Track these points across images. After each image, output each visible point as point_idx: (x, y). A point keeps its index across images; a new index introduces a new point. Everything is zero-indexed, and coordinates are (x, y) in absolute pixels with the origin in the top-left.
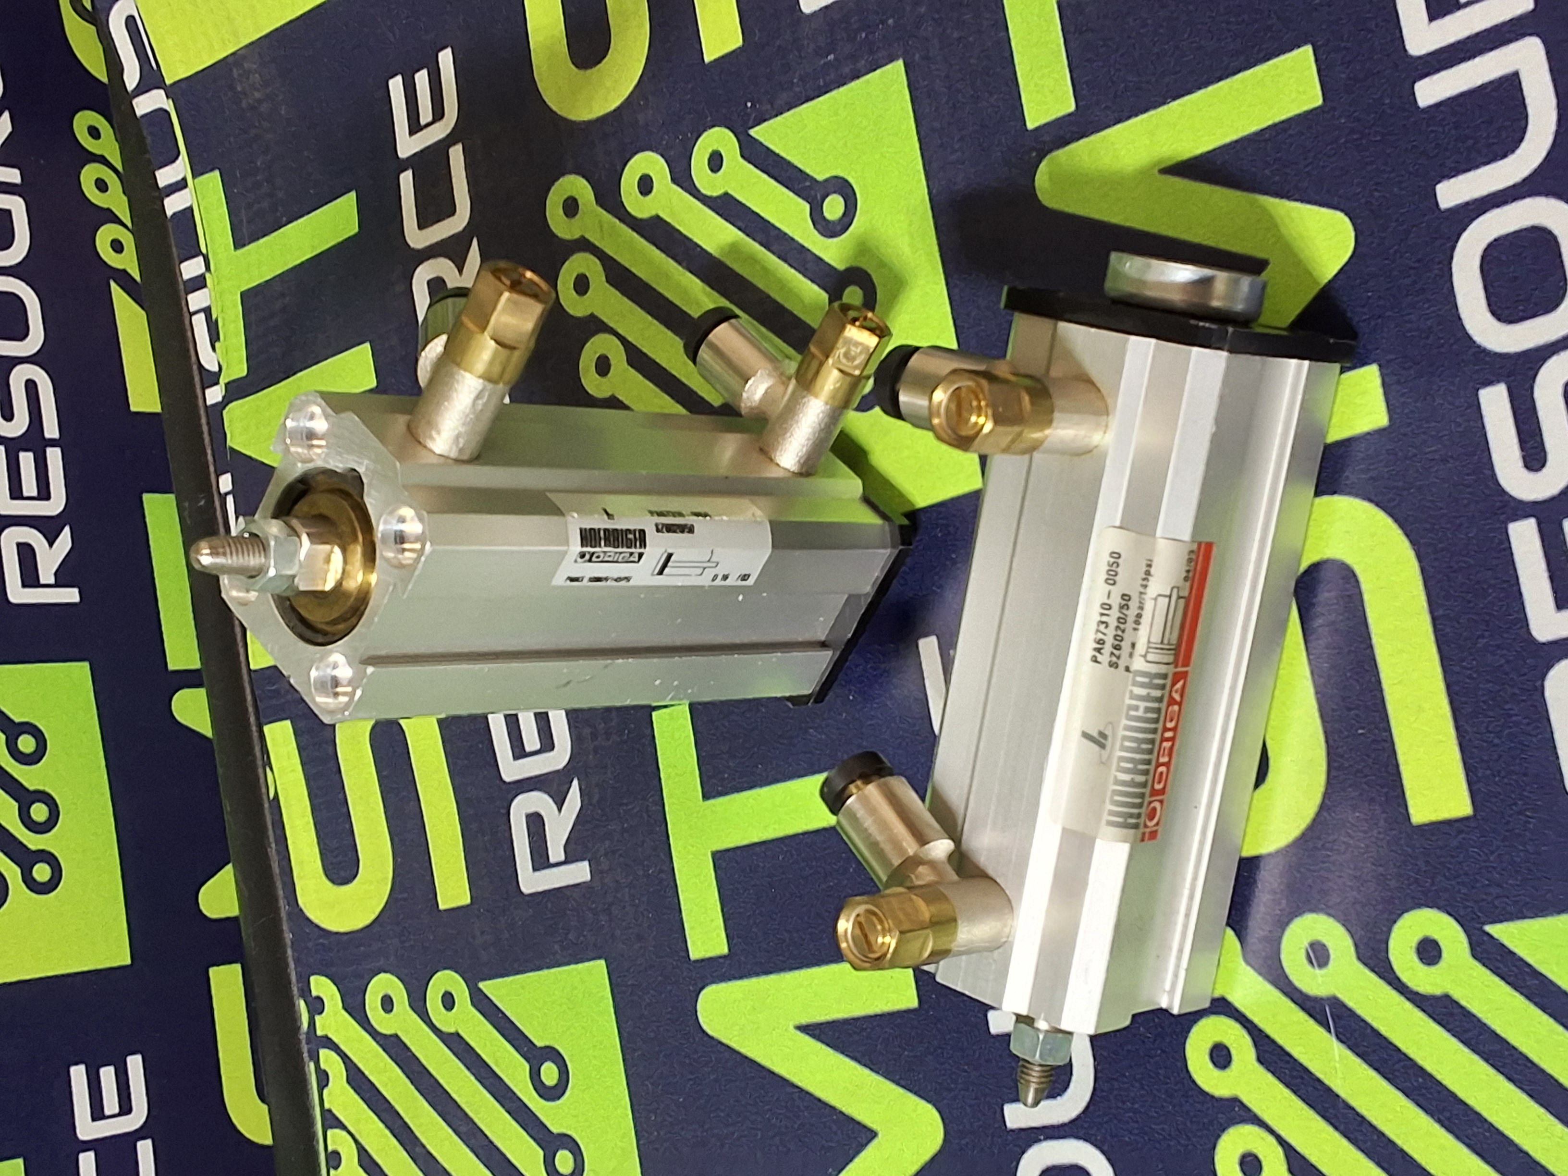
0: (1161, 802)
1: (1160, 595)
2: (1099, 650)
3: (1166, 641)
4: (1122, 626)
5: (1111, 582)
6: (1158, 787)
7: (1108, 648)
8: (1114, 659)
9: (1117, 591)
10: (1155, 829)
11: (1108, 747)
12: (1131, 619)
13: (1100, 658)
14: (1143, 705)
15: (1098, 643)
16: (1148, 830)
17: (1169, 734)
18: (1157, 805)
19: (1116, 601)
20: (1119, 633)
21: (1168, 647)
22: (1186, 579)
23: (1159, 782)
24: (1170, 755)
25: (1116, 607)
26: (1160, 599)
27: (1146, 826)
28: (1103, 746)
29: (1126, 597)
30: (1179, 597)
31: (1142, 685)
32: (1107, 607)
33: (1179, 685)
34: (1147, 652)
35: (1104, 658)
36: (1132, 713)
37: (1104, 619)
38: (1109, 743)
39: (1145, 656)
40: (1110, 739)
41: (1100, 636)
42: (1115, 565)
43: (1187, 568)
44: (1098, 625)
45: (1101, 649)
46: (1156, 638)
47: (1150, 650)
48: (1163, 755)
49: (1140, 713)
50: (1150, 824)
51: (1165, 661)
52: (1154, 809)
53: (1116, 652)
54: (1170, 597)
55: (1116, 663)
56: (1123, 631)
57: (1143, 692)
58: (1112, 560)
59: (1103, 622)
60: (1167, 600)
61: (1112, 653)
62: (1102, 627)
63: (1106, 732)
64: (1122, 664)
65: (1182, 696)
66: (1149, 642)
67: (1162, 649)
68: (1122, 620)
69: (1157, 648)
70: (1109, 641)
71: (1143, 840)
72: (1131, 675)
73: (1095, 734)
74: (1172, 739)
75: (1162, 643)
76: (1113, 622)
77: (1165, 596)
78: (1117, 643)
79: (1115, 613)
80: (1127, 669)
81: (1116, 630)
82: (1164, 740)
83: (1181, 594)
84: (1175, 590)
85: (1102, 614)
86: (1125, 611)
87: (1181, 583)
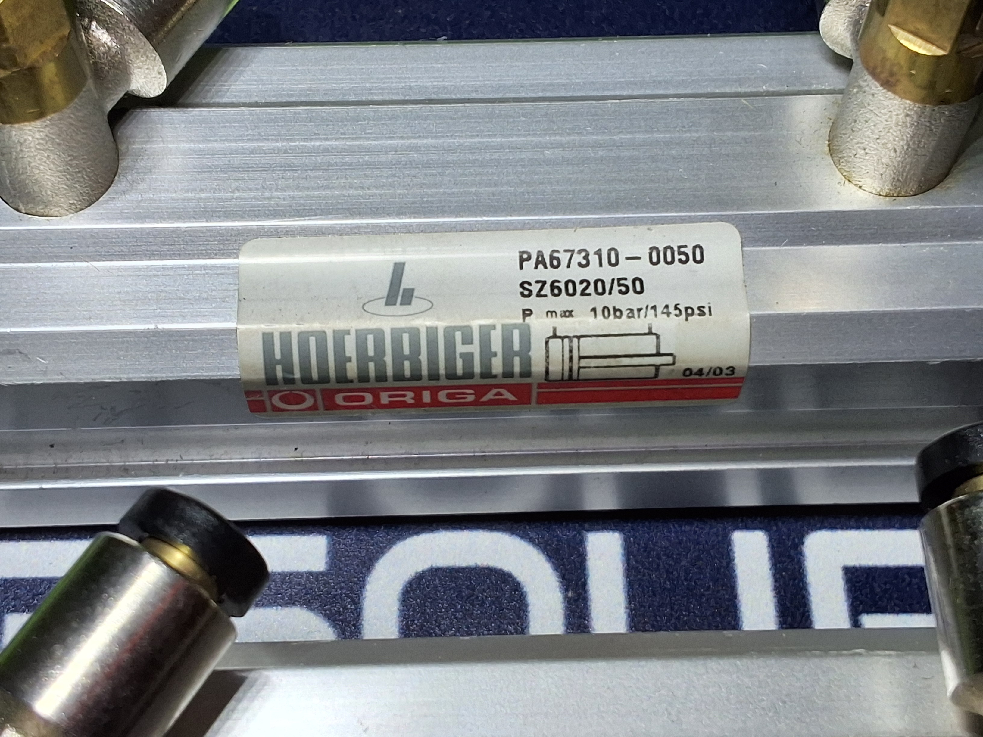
0: (315, 408)
1: (658, 337)
2: (540, 261)
3: (583, 363)
4: (591, 290)
5: (655, 258)
6: (339, 399)
7: (549, 275)
8: (535, 288)
9: (640, 269)
10: (268, 406)
11: (391, 310)
12: (607, 300)
13: (529, 265)
14: (475, 349)
15: (552, 258)
16: (265, 397)
17: (426, 397)
18: (309, 402)
19: (627, 270)
20: (580, 288)
21: (575, 368)
22: (687, 371)
23: (345, 399)
24: (392, 405)
25: (617, 273)
26: (653, 339)
27: (272, 394)
28: (390, 300)
29: (639, 286)
30: (657, 367)
31: (507, 341)
32: (613, 261)
33: (509, 395)
34: (563, 338)
35: (531, 273)
36: (458, 336)
37: (594, 259)
38: (398, 309)
39: (555, 336)
40: (407, 309)
41: (564, 258)
42: (683, 258)
43: (706, 371)
44: (581, 251)
45: (545, 265)
46: (587, 347)
47: (566, 342)
48: (390, 396)
49: (461, 349)
50: (276, 400)
51: (552, 368)
52: (302, 400)
53: (547, 287)
54: (658, 354)
55: (530, 293)
56: (583, 293)
57: (497, 346)
58: (689, 251)
59: (586, 257)
60: (653, 351)
61: (543, 283)
62: (578, 258)
63: (414, 301)
64: (532, 302)
65: (491, 402)
66: (579, 337)
67: (571, 358)
68: (600, 287)
69: (571, 351)
70: (562, 275)
71: (248, 393)
72: (520, 321)
73: (406, 284)
74: (418, 403)
75: (581, 358)
76: (593, 273)
77: (658, 346)
78: (562, 286)
79: (608, 273)
80: (527, 313)
81: (582, 282)
82: (418, 391)
83: (662, 369)
84: (669, 359)
85: (599, 253)
86: (616, 288)
87: (681, 365)
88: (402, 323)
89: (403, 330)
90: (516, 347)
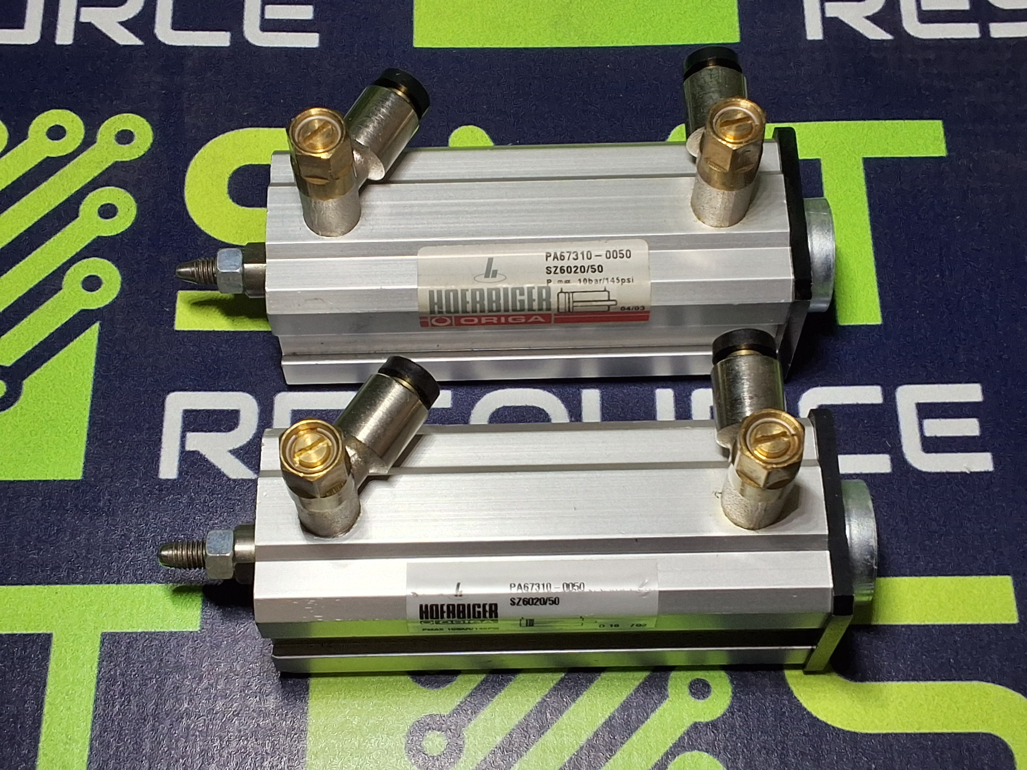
0: (451, 325)
1: (609, 292)
2: (555, 257)
3: (575, 304)
4: (578, 270)
5: (608, 256)
6: (462, 321)
7: (559, 263)
8: (553, 270)
9: (602, 261)
10: (430, 324)
11: (487, 279)
12: (586, 275)
13: (551, 259)
14: (525, 297)
15: (561, 255)
16: (429, 320)
17: (503, 320)
18: (449, 322)
19: (595, 261)
20: (573, 270)
21: (571, 306)
22: (623, 308)
23: (465, 321)
24: (487, 324)
25: (591, 262)
26: (606, 293)
27: (432, 318)
28: (487, 276)
29: (600, 269)
30: (609, 306)
31: (540, 294)
32: (589, 257)
33: (540, 319)
34: (565, 293)
35: (551, 263)
36: (518, 292)
37: (580, 256)
38: (490, 279)
39: (561, 292)
40: (494, 279)
41: (567, 255)
42: (621, 256)
43: (631, 308)
44: (574, 252)
45: (558, 259)
46: (577, 297)
47: (567, 294)
48: (486, 319)
49: (519, 297)
50: (433, 321)
51: (560, 307)
52: (446, 321)
53: (559, 269)
54: (609, 300)
55: (551, 272)
56: (575, 272)
57: (535, 296)
58: (624, 252)
59: (577, 255)
60: (607, 299)
61: (557, 267)
62: (573, 256)
63: (498, 276)
64: (552, 276)
65: (533, 323)
66: (573, 293)
67: (569, 302)
68: (583, 269)
69: (569, 299)
70: (565, 263)
71: (421, 318)
72: (546, 285)
73: (493, 268)
74: (499, 323)
75: (574, 302)
76: (579, 263)
77: (609, 296)
78: (565, 269)
79: (586, 263)
80: (549, 281)
81: (574, 267)
82: (499, 317)
83: (611, 307)
84: (614, 303)
85: (583, 253)
86: (590, 270)
87: (620, 305)
88: (492, 286)
89: (493, 289)
90: (544, 296)
